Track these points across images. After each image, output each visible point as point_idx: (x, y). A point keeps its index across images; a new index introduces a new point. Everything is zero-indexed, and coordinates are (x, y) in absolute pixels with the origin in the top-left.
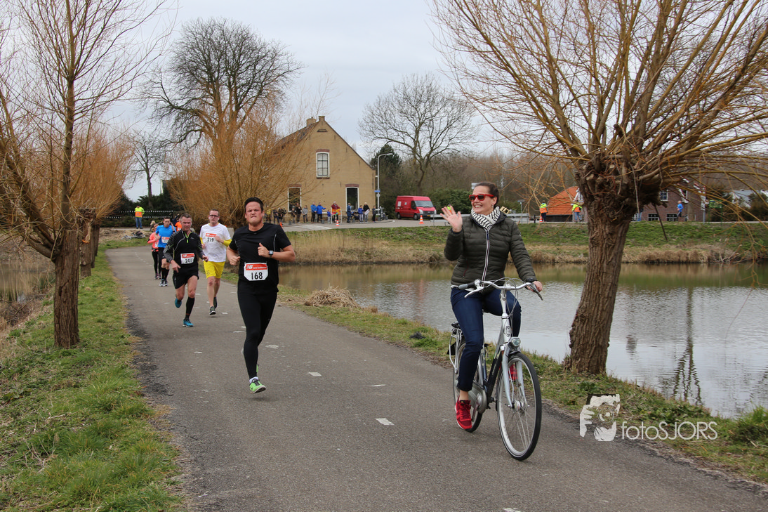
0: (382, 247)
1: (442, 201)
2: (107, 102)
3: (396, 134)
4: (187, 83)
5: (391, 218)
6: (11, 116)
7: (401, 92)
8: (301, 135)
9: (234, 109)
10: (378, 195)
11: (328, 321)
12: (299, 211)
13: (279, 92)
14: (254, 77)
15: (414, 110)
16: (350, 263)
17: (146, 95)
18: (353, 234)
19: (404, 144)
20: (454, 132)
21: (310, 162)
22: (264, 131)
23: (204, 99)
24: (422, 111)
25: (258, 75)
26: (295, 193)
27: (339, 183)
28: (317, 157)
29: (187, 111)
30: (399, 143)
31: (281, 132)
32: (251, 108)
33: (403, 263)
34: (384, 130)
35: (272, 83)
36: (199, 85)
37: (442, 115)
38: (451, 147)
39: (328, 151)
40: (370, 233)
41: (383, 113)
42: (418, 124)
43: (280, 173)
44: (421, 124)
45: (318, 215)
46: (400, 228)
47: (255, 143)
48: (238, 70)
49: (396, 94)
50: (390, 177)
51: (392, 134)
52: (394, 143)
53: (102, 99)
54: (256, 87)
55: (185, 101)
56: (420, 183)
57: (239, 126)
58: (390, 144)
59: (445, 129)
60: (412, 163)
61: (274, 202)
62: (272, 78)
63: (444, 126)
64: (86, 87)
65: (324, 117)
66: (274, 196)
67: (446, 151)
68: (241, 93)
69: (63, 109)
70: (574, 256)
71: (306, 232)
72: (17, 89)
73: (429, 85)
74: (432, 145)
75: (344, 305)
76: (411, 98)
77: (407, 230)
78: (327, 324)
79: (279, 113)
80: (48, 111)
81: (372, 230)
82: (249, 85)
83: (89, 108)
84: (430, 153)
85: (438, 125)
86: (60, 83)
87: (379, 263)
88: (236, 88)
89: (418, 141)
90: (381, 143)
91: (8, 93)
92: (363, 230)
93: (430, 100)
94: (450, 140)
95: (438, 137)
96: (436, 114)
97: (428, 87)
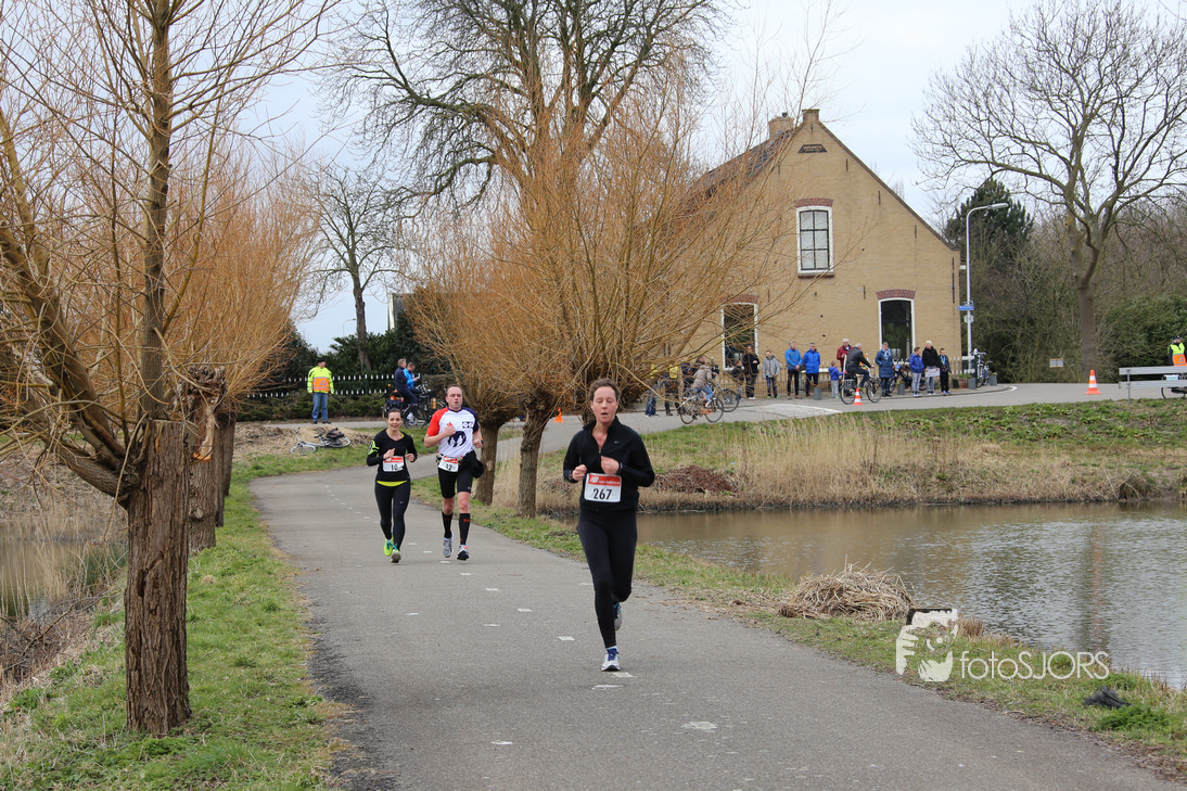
0: (980, 458)
1: (1149, 330)
2: (254, 79)
3: (1016, 149)
4: (453, 36)
5: (1004, 379)
7: (1031, 34)
8: (757, 161)
10: (969, 319)
11: (847, 658)
13: (694, 48)
14: (628, 13)
15: (1067, 81)
16: (894, 504)
18: (902, 425)
19: (1040, 175)
21: (781, 234)
23: (499, 76)
24: (1092, 81)
26: (738, 318)
27: (860, 289)
28: (799, 219)
29: (454, 109)
30: (1026, 173)
32: (622, 94)
33: (1042, 502)
34: (982, 141)
35: (676, 27)
36: (484, 39)
37: (1150, 90)
38: (1176, 178)
39: (829, 203)
40: (948, 422)
41: (979, 94)
42: (1080, 119)
43: (703, 262)
44: (1087, 120)
45: (808, 377)
46: (1033, 407)
49: (1018, 39)
50: (998, 270)
51: (1005, 148)
52: (1011, 174)
54: (633, 37)
55: (449, 83)
56: (1086, 282)
57: (591, 145)
58: (999, 177)
59: (1158, 130)
60: (1062, 228)
62: (677, 13)
63: (1155, 118)
65: (816, 112)
67: (1161, 191)
69: (142, 101)
71: (773, 422)
73: (1111, 10)
74: (1120, 177)
76: (1061, 48)
77: (1051, 411)
81: (953, 413)
82: (616, 34)
83: (209, 96)
84: (1115, 198)
85: (1139, 121)
87: (975, 503)
88: (582, 44)
89: (1079, 167)
90: (976, 176)
92: (929, 414)
93: (1114, 51)
94: (1173, 159)
95: (1137, 151)
96: (1131, 89)
97: (1111, 15)
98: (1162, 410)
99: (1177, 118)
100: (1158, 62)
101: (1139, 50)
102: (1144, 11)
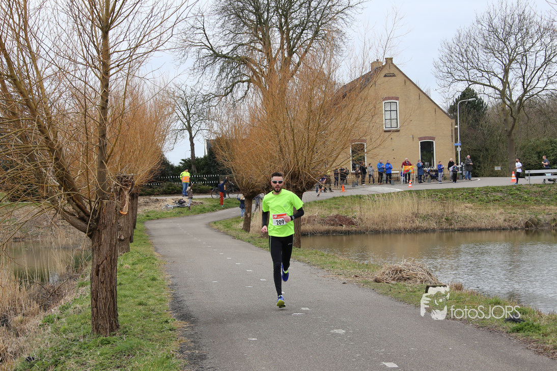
0: (464, 210)
2: (145, 54)
3: (479, 74)
4: (232, 27)
5: (475, 175)
6: (41, 73)
7: (485, 24)
8: (366, 81)
9: (286, 55)
10: (459, 149)
11: (403, 301)
12: (363, 170)
13: (338, 31)
14: (309, 16)
15: (502, 45)
16: (426, 231)
17: (187, 44)
18: (430, 196)
19: (490, 86)
20: (553, 69)
21: (376, 112)
22: (322, 79)
23: (252, 44)
24: (513, 44)
25: (313, 13)
26: (358, 150)
27: (411, 136)
28: (384, 106)
29: (233, 59)
30: (484, 85)
31: (341, 79)
32: (306, 52)
33: (492, 229)
34: (464, 71)
35: (330, 22)
36: (246, 28)
37: (538, 48)
38: (550, 87)
39: (397, 99)
40: (450, 194)
41: (463, 51)
42: (507, 61)
43: (341, 126)
44: (511, 61)
45: (387, 175)
46: (487, 188)
47: (311, 94)
48: (290, 8)
49: (480, 26)
50: (472, 127)
51: (474, 74)
53: (140, 50)
54: (311, 27)
55: (231, 48)
56: (510, 132)
57: (293, 74)
58: (472, 87)
59: (542, 66)
60: (500, 109)
61: (334, 161)
62: (330, 16)
63: (540, 61)
64: (122, 37)
65: (391, 59)
66: (334, 154)
67: (544, 93)
68: (294, 35)
69: (97, 63)
71: (373, 195)
72: (48, 43)
73: (521, 13)
74: (525, 86)
75: (422, 282)
76: (499, 30)
77: (495, 190)
78: (402, 305)
79: (339, 57)
80: (81, 66)
81: (452, 190)
82: (303, 26)
83: (125, 61)
84: (523, 95)
85: (534, 62)
86: (94, 34)
87: (462, 230)
88: (288, 30)
89: (507, 82)
90: (462, 87)
91: (38, 48)
92: (441, 191)
93: (522, 31)
94: (549, 78)
95: (533, 75)
96: (530, 48)
97: (521, 15)
98: (544, 189)
99: (550, 60)
100: (542, 36)
101: (533, 31)
102: (535, 14)
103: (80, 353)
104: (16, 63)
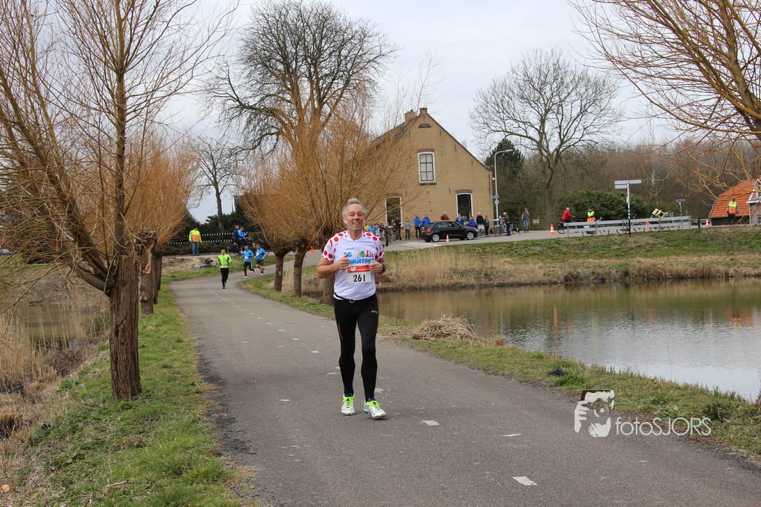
0: (503, 265)
1: (577, 206)
3: (516, 125)
4: (259, 78)
6: (52, 121)
7: (521, 74)
8: (400, 132)
9: (316, 106)
10: (497, 202)
13: (369, 81)
14: (339, 65)
15: (537, 95)
16: (465, 287)
17: (211, 94)
18: (468, 251)
19: (527, 137)
20: (589, 119)
21: (411, 165)
22: (353, 130)
23: (281, 95)
24: (548, 94)
25: (343, 62)
26: (393, 204)
27: (448, 189)
28: (420, 158)
29: (261, 111)
30: (521, 136)
31: (374, 130)
33: (531, 284)
34: (500, 122)
35: (361, 72)
36: (273, 78)
37: (574, 98)
38: (586, 137)
39: (433, 150)
40: (488, 249)
41: (499, 101)
42: (544, 111)
43: (376, 178)
44: (547, 112)
46: (525, 241)
48: (319, 57)
49: (515, 76)
50: (510, 179)
51: (511, 125)
52: (514, 137)
54: (341, 76)
55: (258, 99)
56: (548, 185)
57: (324, 126)
58: (510, 138)
59: (578, 116)
60: (537, 160)
62: (361, 65)
63: (576, 111)
65: (425, 109)
67: (580, 143)
68: (325, 85)
70: (754, 268)
71: (410, 251)
73: (555, 62)
74: (562, 137)
76: (534, 80)
77: (534, 243)
79: (371, 107)
80: (94, 112)
81: (490, 245)
82: (334, 75)
83: (142, 105)
84: (560, 146)
85: (569, 112)
87: (501, 286)
88: (318, 80)
89: (544, 133)
90: (499, 137)
93: (558, 81)
94: (585, 129)
95: (569, 126)
96: (566, 98)
97: (555, 65)
98: (583, 242)
99: (586, 110)
100: (576, 86)
101: (568, 80)
102: (569, 63)
103: (99, 419)
104: (24, 110)
